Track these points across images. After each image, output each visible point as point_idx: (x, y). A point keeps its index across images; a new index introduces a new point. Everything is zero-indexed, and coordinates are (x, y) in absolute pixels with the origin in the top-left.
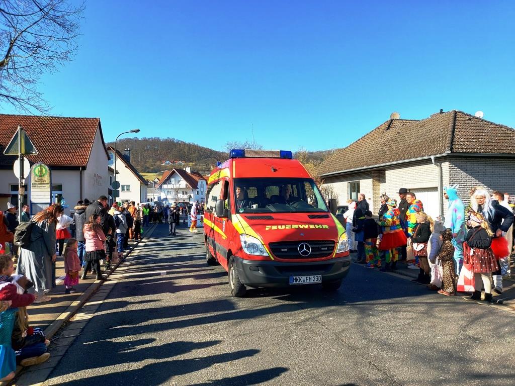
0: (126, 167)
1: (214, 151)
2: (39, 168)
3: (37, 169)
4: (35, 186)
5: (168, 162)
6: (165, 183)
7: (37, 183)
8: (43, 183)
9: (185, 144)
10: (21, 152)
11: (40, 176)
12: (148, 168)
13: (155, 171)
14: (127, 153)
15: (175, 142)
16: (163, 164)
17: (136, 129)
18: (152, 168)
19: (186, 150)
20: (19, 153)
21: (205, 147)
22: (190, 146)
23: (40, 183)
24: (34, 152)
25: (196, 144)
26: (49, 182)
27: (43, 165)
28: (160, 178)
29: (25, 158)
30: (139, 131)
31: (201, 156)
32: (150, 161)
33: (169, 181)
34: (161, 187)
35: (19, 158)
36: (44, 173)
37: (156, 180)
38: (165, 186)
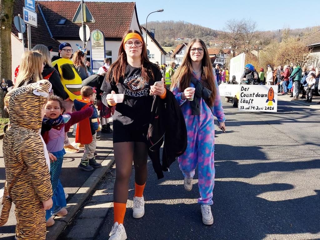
0: (152, 41)
1: (212, 30)
2: (96, 33)
3: (95, 34)
4: (94, 48)
5: (179, 39)
6: (177, 53)
7: (95, 45)
8: (99, 45)
9: (191, 25)
10: (83, 20)
11: (97, 40)
12: (165, 43)
13: (170, 45)
14: (152, 31)
15: (185, 24)
16: (176, 40)
17: (161, 9)
18: (168, 43)
19: (192, 29)
20: (82, 21)
21: (206, 27)
22: (195, 26)
23: (97, 45)
24: (92, 21)
25: (199, 25)
26: (103, 45)
27: (99, 31)
28: (174, 50)
29: (86, 26)
30: (163, 10)
31: (203, 34)
32: (167, 38)
33: (180, 52)
34: (175, 56)
35: (82, 25)
36: (100, 37)
37: (171, 52)
38: (177, 56)
